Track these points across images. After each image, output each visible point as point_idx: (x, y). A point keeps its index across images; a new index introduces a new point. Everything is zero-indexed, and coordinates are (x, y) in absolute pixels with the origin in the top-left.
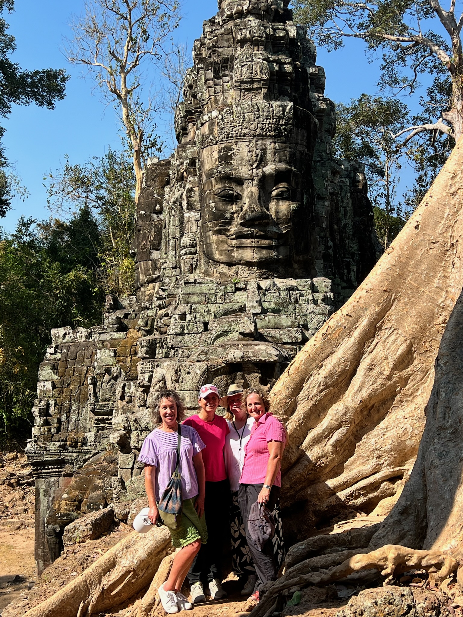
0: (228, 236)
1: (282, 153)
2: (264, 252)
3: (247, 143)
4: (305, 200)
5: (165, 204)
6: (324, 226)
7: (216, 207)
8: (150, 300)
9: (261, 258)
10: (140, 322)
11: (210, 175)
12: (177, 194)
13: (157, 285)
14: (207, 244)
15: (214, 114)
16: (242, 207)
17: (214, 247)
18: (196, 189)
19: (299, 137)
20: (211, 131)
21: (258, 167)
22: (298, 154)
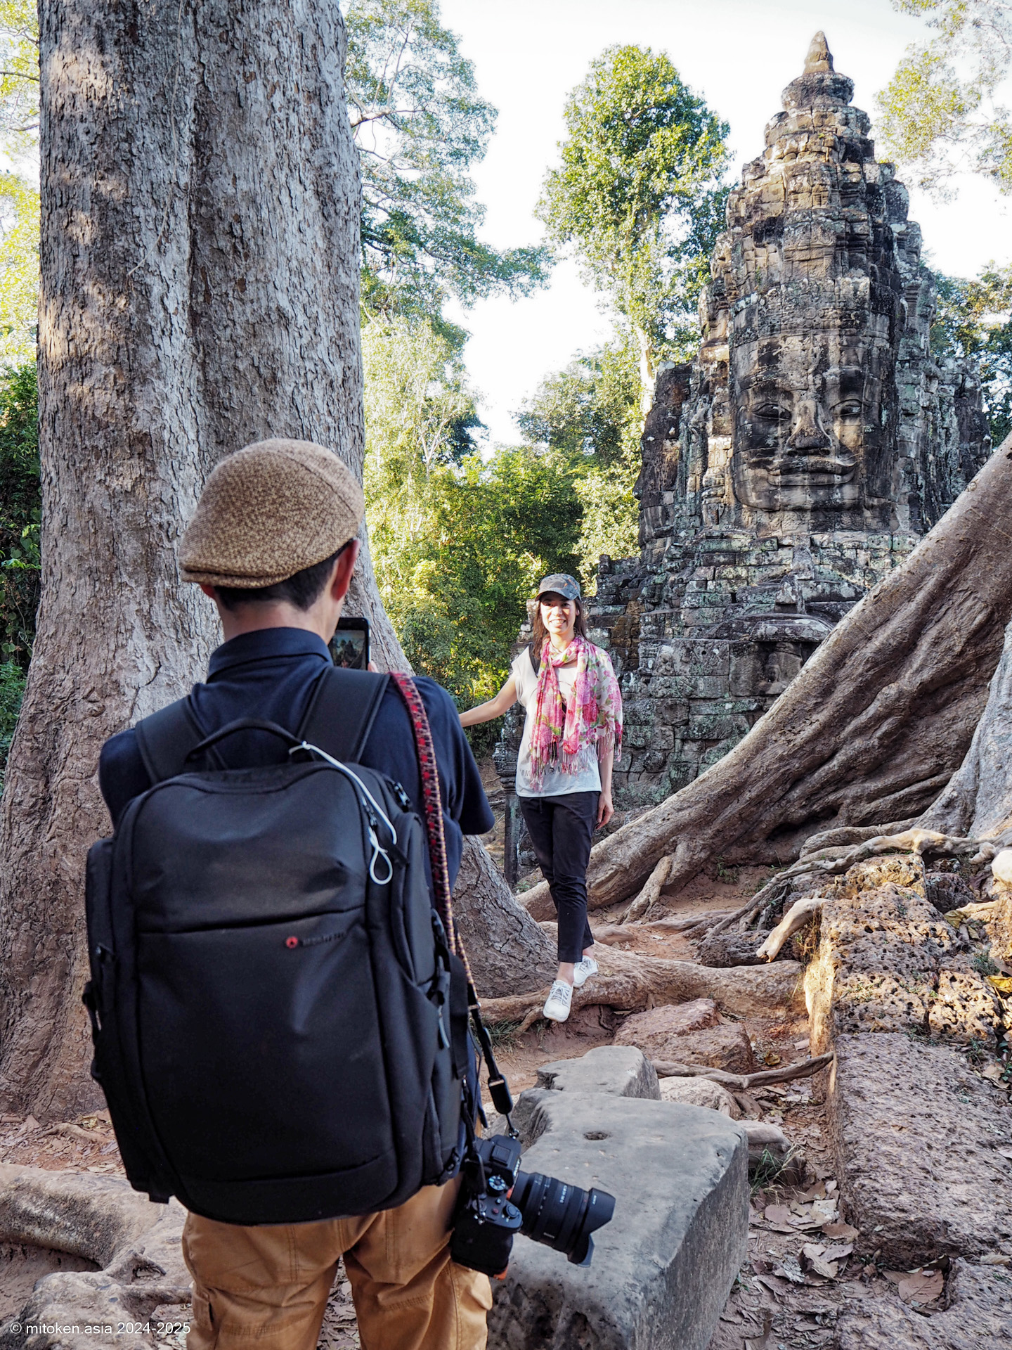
0: (769, 470)
1: (851, 352)
2: (821, 493)
3: (800, 338)
4: (884, 418)
5: (682, 426)
6: (912, 455)
7: (753, 429)
8: (659, 561)
9: (816, 502)
10: (644, 591)
11: (746, 384)
12: (700, 411)
13: (669, 540)
14: (739, 482)
15: (754, 298)
16: (790, 429)
17: (750, 486)
18: (727, 404)
19: (878, 327)
20: (749, 322)
21: (815, 373)
22: (875, 352)
